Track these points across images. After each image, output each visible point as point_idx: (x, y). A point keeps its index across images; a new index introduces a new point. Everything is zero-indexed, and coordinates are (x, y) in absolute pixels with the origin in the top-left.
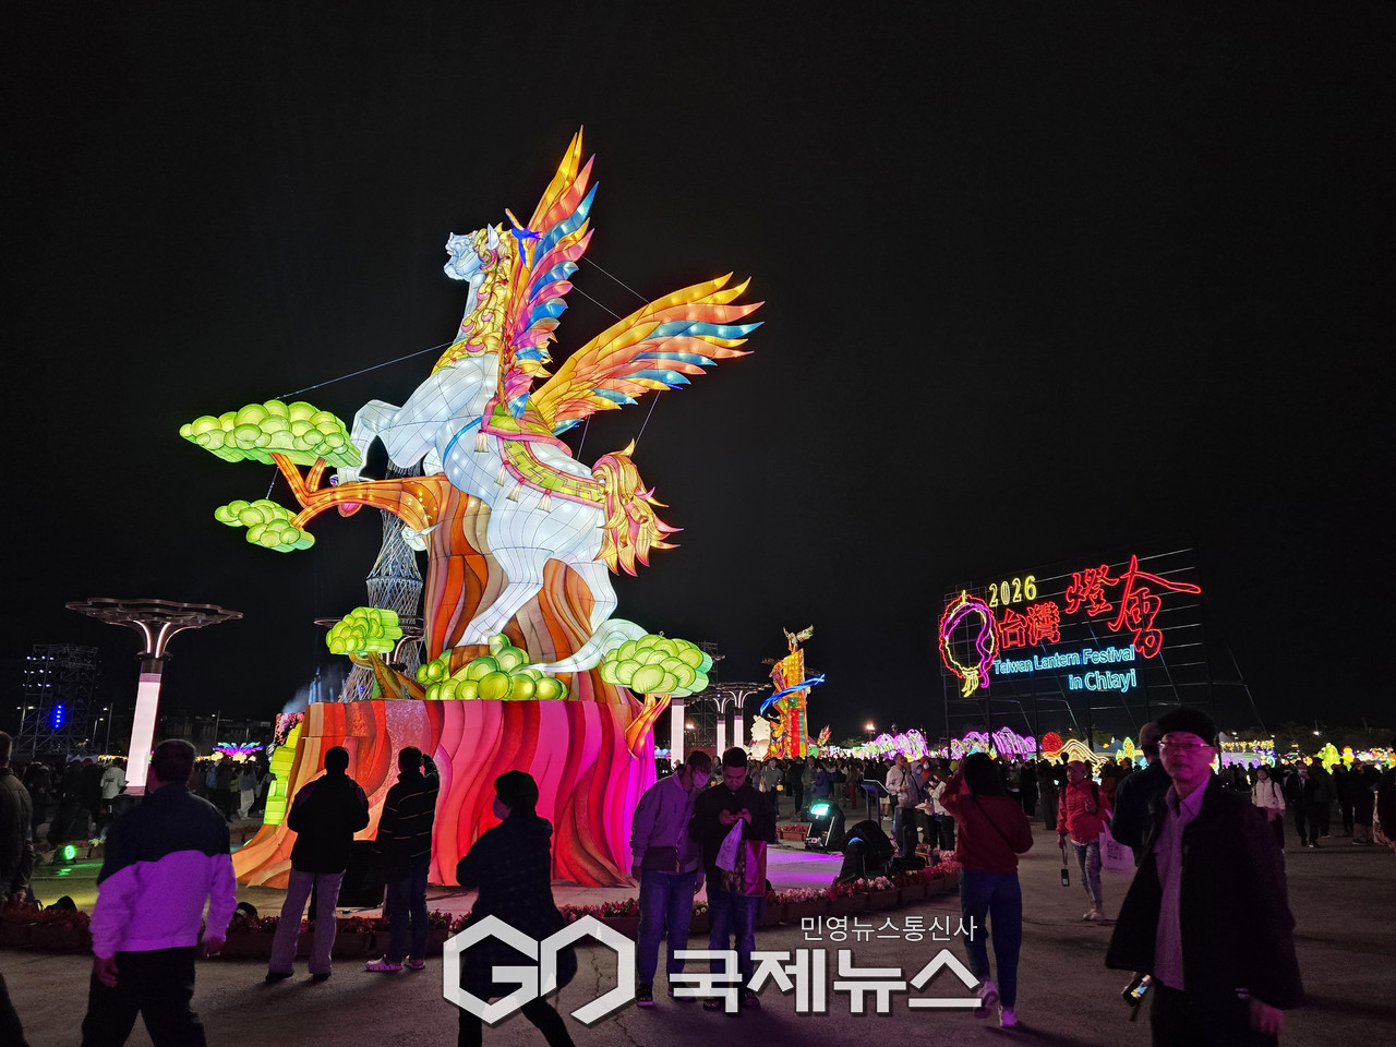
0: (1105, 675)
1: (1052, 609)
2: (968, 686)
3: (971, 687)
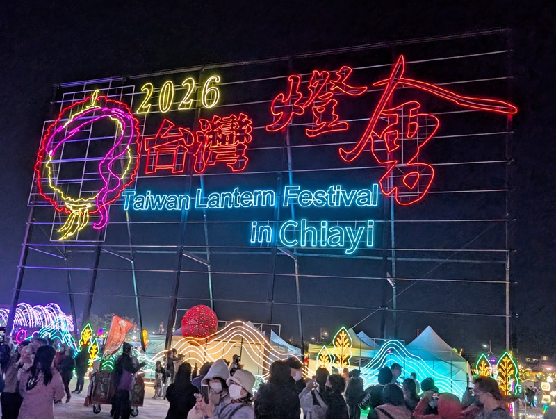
0: (318, 226)
1: (242, 124)
2: (69, 225)
3: (75, 226)
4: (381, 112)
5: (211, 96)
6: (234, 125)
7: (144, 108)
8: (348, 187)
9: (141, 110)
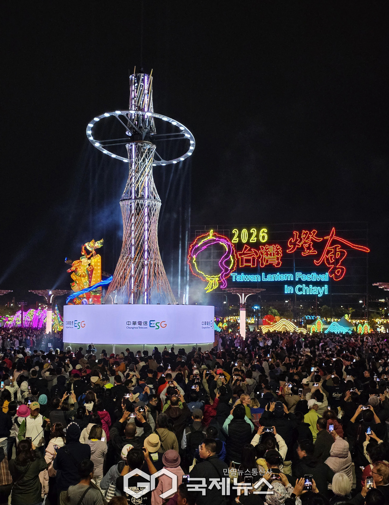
1: (277, 249)
2: (210, 286)
3: (212, 287)
4: (327, 248)
5: (263, 237)
6: (274, 249)
7: (235, 240)
8: (318, 274)
9: (234, 241)
